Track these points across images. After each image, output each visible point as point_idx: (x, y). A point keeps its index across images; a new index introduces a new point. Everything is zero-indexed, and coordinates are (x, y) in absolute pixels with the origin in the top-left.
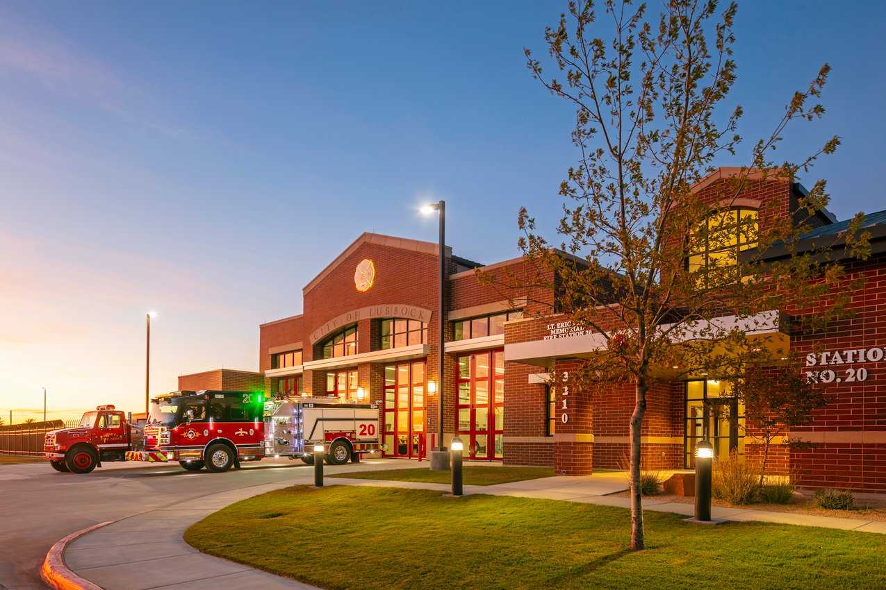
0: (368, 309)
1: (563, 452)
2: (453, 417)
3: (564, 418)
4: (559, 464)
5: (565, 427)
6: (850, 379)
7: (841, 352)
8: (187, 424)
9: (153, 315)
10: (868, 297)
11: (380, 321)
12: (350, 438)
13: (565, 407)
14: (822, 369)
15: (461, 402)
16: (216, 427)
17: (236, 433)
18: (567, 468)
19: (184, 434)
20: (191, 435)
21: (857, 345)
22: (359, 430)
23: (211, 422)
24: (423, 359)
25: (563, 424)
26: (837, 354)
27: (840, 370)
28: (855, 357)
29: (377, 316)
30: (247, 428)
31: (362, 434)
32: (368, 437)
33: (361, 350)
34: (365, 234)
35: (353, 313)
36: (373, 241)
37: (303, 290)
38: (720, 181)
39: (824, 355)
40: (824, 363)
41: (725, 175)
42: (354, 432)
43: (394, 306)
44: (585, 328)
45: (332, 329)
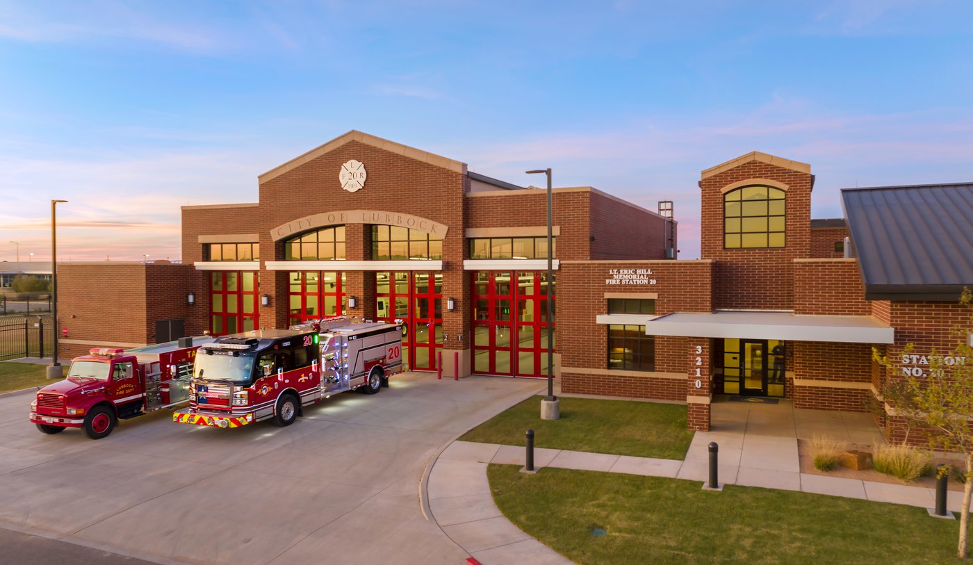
0: (359, 212)
1: (696, 411)
3: (698, 384)
4: (693, 421)
5: (698, 391)
6: (933, 375)
7: (926, 356)
8: (263, 380)
10: (944, 322)
12: (382, 364)
14: (913, 367)
16: (285, 377)
17: (299, 380)
18: (701, 425)
19: (259, 392)
20: (264, 391)
21: (937, 353)
22: (388, 354)
23: (280, 374)
25: (696, 388)
26: (924, 358)
27: (926, 369)
29: (371, 223)
30: (307, 373)
31: (390, 358)
32: (394, 360)
34: (353, 132)
35: (337, 214)
36: (365, 141)
37: (259, 177)
38: (754, 162)
39: (915, 357)
40: (914, 362)
41: (758, 159)
42: (384, 358)
43: (397, 215)
44: (650, 277)
45: (306, 227)
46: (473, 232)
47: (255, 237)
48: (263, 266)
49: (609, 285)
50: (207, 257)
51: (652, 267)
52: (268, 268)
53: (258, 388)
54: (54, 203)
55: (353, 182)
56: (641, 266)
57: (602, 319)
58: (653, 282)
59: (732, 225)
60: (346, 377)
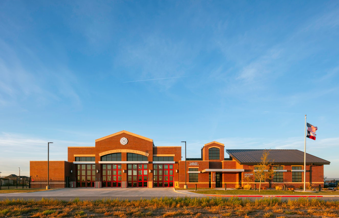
0: (125, 150)
29: (129, 152)
35: (119, 150)
36: (127, 133)
38: (214, 143)
43: (136, 151)
47: (93, 155)
49: (189, 166)
50: (76, 160)
51: (198, 162)
52: (99, 163)
54: (49, 143)
55: (124, 142)
56: (196, 162)
57: (189, 172)
58: (198, 165)
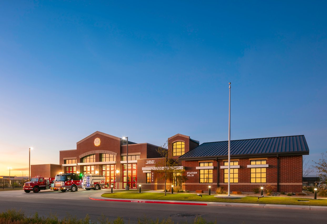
0: (98, 151)
1: (152, 186)
2: (122, 179)
3: (153, 180)
4: (152, 188)
5: (153, 182)
6: (192, 176)
7: (191, 172)
8: (68, 181)
9: (32, 149)
10: (194, 165)
11: (101, 154)
12: (99, 184)
13: (153, 179)
14: (189, 174)
15: (124, 175)
16: (73, 181)
17: (77, 183)
19: (67, 183)
20: (68, 183)
21: (193, 171)
22: (101, 182)
23: (72, 181)
24: (114, 164)
27: (191, 175)
28: (193, 173)
29: (101, 153)
30: (79, 182)
31: (101, 183)
32: (103, 183)
33: (96, 161)
34: (97, 131)
35: (93, 151)
36: (100, 134)
37: (77, 143)
38: (178, 136)
39: (189, 172)
40: (189, 173)
41: (179, 135)
42: (100, 182)
43: (107, 151)
44: (154, 162)
45: (87, 155)
46: (123, 155)
47: (76, 158)
48: (77, 164)
49: (146, 164)
50: (65, 163)
51: (156, 159)
52: (78, 165)
53: (67, 182)
56: (153, 160)
59: (174, 151)
60: (89, 185)
